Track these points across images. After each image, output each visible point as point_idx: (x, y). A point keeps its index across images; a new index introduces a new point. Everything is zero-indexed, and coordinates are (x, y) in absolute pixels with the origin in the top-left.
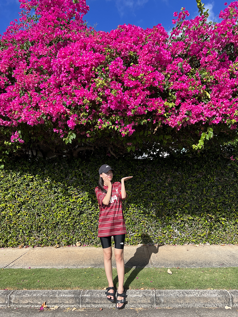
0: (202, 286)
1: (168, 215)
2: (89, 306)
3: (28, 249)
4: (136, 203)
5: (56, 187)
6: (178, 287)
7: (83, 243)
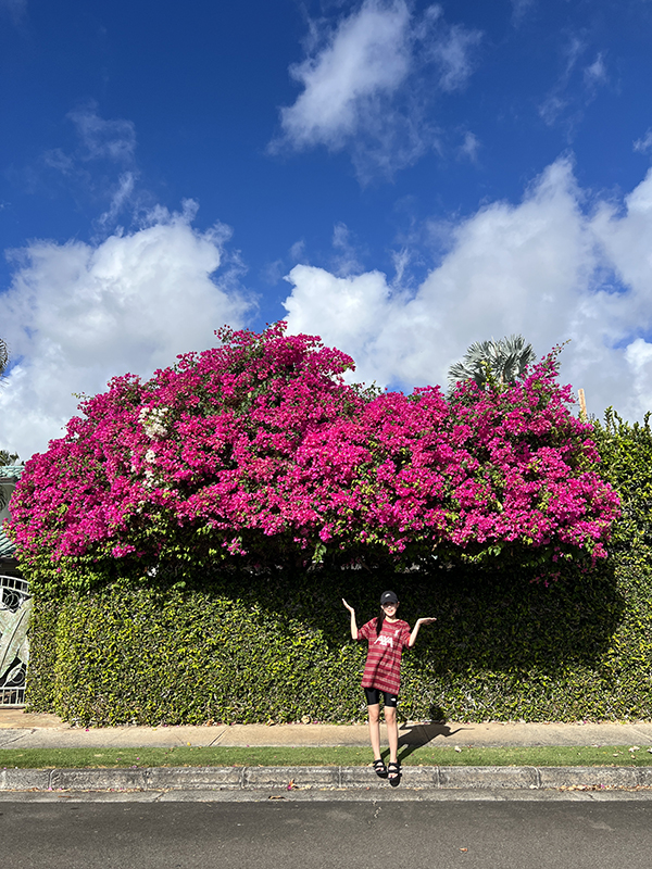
0: (501, 763)
1: (455, 670)
2: (351, 785)
3: (221, 727)
5: (270, 621)
6: (469, 762)
7: (314, 718)
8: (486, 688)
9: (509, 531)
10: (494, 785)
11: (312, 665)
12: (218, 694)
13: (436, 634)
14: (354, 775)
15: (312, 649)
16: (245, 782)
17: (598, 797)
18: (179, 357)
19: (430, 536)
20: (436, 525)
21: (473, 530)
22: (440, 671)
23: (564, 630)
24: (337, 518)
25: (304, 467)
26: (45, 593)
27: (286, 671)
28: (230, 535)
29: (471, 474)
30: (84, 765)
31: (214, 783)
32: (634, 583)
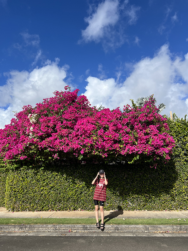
0: (137, 224)
1: (126, 194)
2: (89, 231)
3: (54, 212)
6: (126, 224)
7: (82, 209)
8: (135, 200)
9: (139, 151)
10: (134, 231)
11: (81, 193)
12: (53, 202)
13: (120, 183)
14: (90, 227)
15: (82, 188)
16: (56, 229)
17: (166, 235)
18: (44, 99)
19: (115, 152)
20: (116, 149)
21: (128, 150)
22: (121, 194)
23: (159, 182)
24: (86, 147)
25: (77, 131)
26: (3, 171)
27: (74, 195)
28: (55, 153)
29: (128, 133)
30: (7, 224)
31: (46, 230)
32: (181, 167)
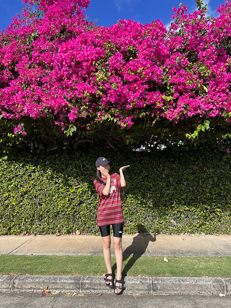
0: (197, 274)
1: (165, 206)
2: (88, 291)
3: (30, 237)
4: (134, 194)
5: (57, 178)
7: (83, 232)
12: (28, 219)
28: (16, 122)
